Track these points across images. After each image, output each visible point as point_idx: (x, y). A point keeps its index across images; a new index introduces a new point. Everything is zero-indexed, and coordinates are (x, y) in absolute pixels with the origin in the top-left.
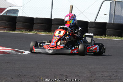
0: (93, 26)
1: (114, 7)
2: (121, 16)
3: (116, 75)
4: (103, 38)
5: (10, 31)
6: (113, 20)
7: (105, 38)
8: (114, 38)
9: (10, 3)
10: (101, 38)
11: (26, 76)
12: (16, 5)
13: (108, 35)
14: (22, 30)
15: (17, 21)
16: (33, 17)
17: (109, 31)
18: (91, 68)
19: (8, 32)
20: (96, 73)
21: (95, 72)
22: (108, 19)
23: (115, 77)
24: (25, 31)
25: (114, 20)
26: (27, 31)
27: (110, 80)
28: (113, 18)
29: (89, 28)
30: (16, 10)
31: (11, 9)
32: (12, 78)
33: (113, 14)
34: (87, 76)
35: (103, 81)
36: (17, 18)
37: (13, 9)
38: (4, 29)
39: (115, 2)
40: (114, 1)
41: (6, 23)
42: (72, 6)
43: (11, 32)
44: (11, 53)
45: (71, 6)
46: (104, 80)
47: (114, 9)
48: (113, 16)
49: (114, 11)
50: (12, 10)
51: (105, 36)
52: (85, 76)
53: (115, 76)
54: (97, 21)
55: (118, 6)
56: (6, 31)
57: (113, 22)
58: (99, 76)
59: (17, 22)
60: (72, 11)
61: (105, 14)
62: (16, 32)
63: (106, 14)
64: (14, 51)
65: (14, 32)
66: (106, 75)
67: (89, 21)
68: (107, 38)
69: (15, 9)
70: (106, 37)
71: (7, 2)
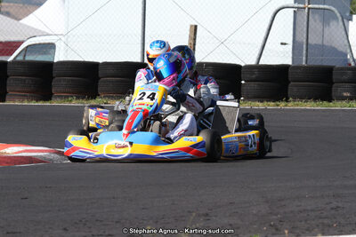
0: (254, 76)
1: (305, 23)
2: (323, 45)
3: (334, 204)
4: (282, 105)
5: (37, 101)
6: (304, 58)
7: (286, 105)
8: (310, 105)
9: (33, 28)
10: (278, 105)
11: (101, 221)
12: (51, 33)
13: (295, 98)
14: (68, 97)
15: (55, 73)
16: (95, 61)
17: (296, 86)
18: (265, 189)
19: (33, 103)
20: (283, 203)
21: (279, 200)
22: (291, 55)
23: (333, 212)
24: (78, 98)
25: (307, 56)
26: (83, 99)
27: (321, 221)
28: (304, 52)
29: (243, 82)
30: (49, 44)
31: (38, 42)
32: (65, 229)
33: (305, 41)
34: (259, 211)
35: (303, 223)
36: (54, 67)
37: (42, 42)
38: (22, 98)
39: (306, 10)
40: (304, 8)
41: (25, 80)
42: (196, 27)
43: (40, 103)
44: (51, 160)
45: (191, 26)
46: (306, 221)
47: (305, 29)
48: (305, 46)
49: (305, 35)
50: (40, 44)
51: (287, 101)
52: (254, 212)
53: (332, 209)
54: (261, 62)
55: (315, 21)
56: (29, 102)
57: (304, 63)
58: (292, 212)
59: (54, 75)
60: (195, 39)
61: (282, 44)
62: (55, 103)
63: (285, 44)
64: (56, 156)
65: (48, 104)
66: (309, 208)
67: (243, 65)
68: (292, 105)
69: (47, 42)
70: (290, 104)
71: (25, 25)
